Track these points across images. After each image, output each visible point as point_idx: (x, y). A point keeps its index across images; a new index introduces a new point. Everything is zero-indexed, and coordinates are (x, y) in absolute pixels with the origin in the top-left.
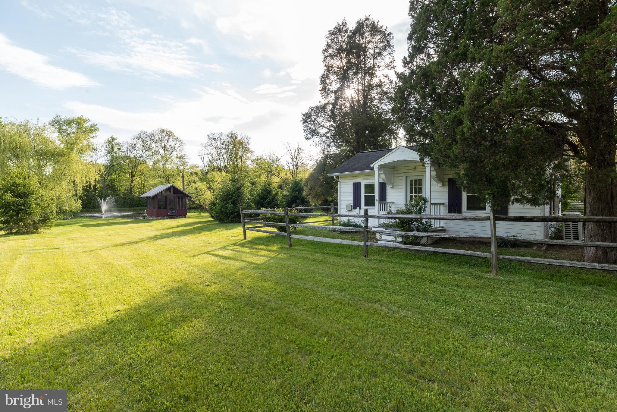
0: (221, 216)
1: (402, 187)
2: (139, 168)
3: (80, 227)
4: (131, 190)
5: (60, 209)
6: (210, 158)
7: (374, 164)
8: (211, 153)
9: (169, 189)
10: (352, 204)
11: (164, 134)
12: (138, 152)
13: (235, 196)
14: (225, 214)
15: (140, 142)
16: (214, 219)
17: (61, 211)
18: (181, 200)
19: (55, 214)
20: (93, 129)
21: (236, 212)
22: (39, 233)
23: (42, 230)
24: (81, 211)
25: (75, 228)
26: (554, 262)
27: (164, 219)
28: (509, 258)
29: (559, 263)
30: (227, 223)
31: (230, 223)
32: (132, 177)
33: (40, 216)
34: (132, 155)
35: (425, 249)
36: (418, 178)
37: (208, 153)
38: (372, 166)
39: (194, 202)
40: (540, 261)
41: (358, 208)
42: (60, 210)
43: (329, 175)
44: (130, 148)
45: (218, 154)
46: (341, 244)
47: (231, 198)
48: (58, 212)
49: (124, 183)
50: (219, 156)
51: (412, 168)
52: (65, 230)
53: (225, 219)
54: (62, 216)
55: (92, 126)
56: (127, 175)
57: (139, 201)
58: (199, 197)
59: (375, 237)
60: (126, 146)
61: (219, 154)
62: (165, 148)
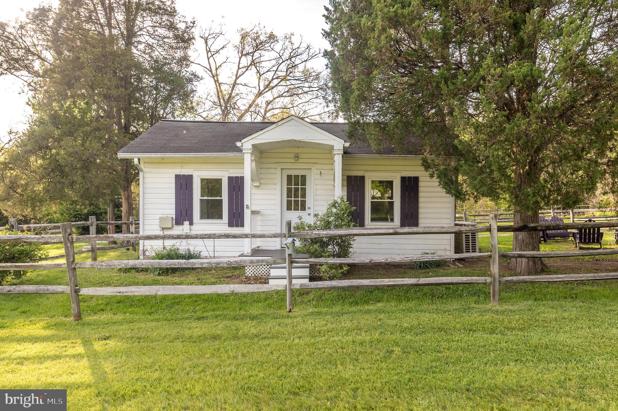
1: (274, 186)
7: (243, 141)
10: (174, 217)
26: (556, 278)
28: (512, 280)
29: (560, 278)
35: (402, 283)
36: (300, 173)
38: (238, 144)
40: (542, 279)
41: (187, 223)
43: (121, 155)
46: (233, 293)
51: (292, 155)
59: (245, 273)
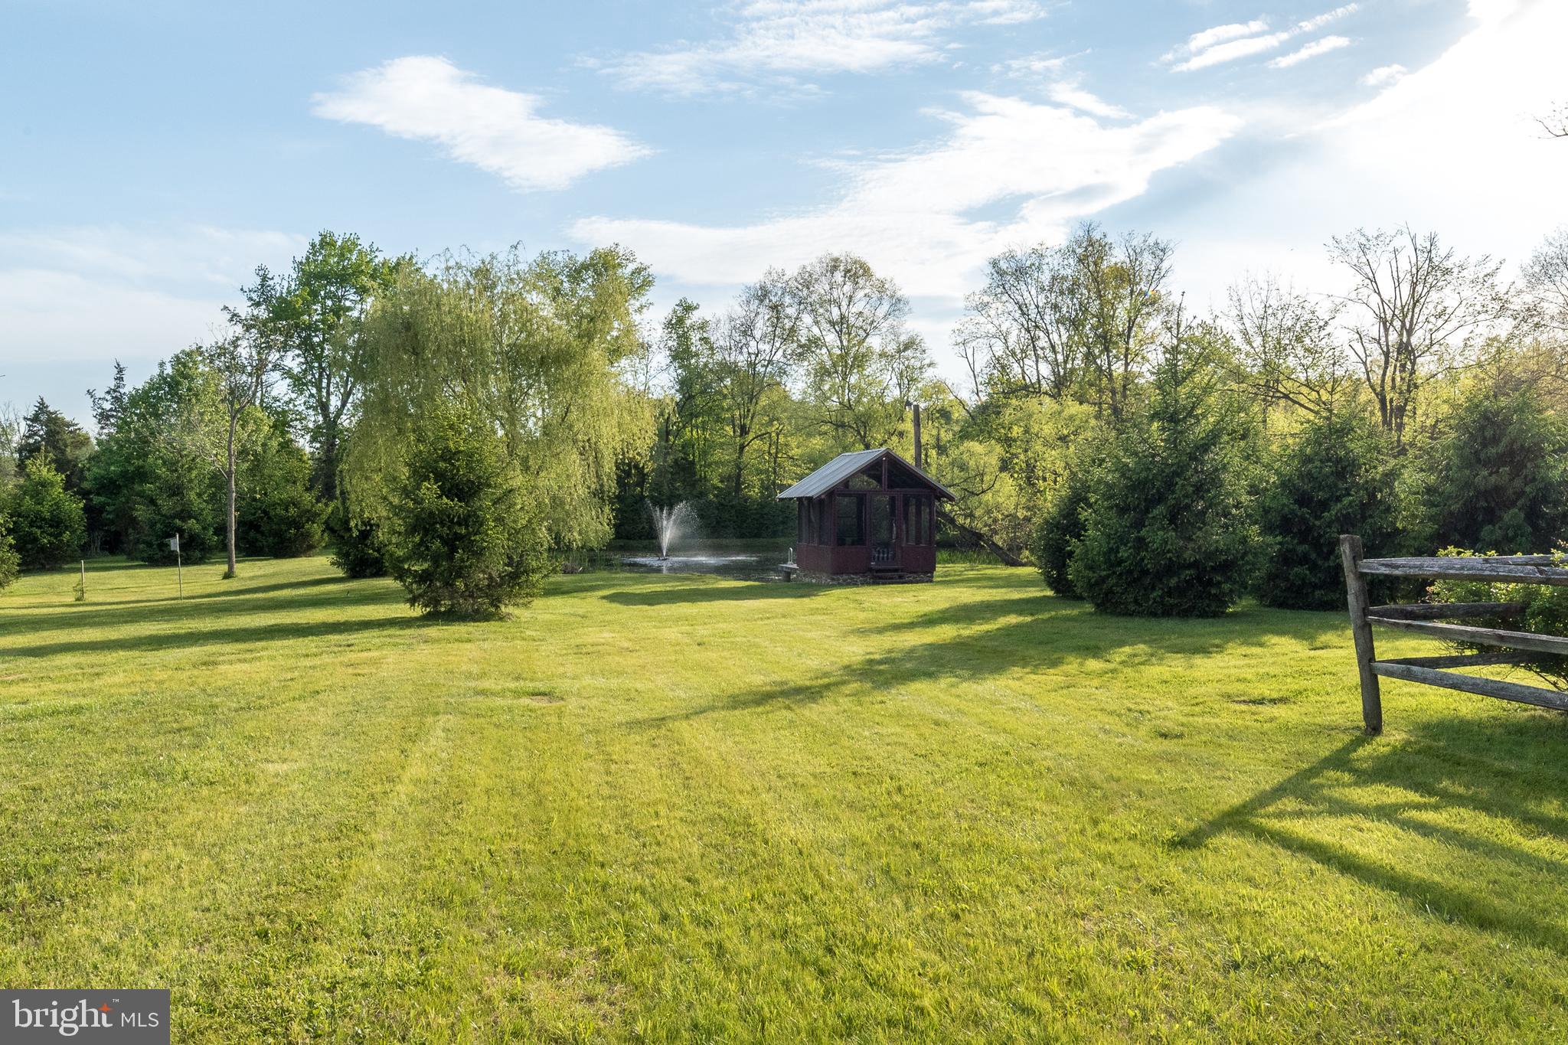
0: (1112, 581)
2: (763, 401)
3: (606, 604)
4: (735, 480)
5: (558, 539)
6: (999, 349)
8: (1004, 328)
9: (872, 469)
11: (838, 276)
12: (761, 346)
13: (1182, 488)
14: (1130, 572)
15: (765, 313)
16: (1057, 591)
17: (560, 547)
18: (912, 509)
19: (545, 555)
20: (642, 281)
21: (1190, 566)
22: (501, 619)
23: (510, 609)
24: (611, 547)
25: (590, 604)
27: (855, 585)
30: (1139, 614)
31: (1154, 614)
32: (741, 435)
33: (507, 561)
34: (741, 360)
37: (993, 330)
39: (952, 521)
42: (557, 543)
44: (737, 336)
45: (1028, 330)
47: (1160, 499)
48: (553, 550)
49: (718, 455)
50: (1033, 339)
52: (567, 611)
53: (1130, 598)
54: (562, 561)
55: (638, 271)
56: (729, 429)
57: (762, 516)
58: (973, 501)
60: (725, 328)
61: (1032, 329)
62: (841, 325)
